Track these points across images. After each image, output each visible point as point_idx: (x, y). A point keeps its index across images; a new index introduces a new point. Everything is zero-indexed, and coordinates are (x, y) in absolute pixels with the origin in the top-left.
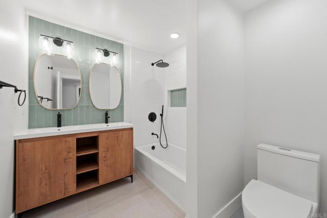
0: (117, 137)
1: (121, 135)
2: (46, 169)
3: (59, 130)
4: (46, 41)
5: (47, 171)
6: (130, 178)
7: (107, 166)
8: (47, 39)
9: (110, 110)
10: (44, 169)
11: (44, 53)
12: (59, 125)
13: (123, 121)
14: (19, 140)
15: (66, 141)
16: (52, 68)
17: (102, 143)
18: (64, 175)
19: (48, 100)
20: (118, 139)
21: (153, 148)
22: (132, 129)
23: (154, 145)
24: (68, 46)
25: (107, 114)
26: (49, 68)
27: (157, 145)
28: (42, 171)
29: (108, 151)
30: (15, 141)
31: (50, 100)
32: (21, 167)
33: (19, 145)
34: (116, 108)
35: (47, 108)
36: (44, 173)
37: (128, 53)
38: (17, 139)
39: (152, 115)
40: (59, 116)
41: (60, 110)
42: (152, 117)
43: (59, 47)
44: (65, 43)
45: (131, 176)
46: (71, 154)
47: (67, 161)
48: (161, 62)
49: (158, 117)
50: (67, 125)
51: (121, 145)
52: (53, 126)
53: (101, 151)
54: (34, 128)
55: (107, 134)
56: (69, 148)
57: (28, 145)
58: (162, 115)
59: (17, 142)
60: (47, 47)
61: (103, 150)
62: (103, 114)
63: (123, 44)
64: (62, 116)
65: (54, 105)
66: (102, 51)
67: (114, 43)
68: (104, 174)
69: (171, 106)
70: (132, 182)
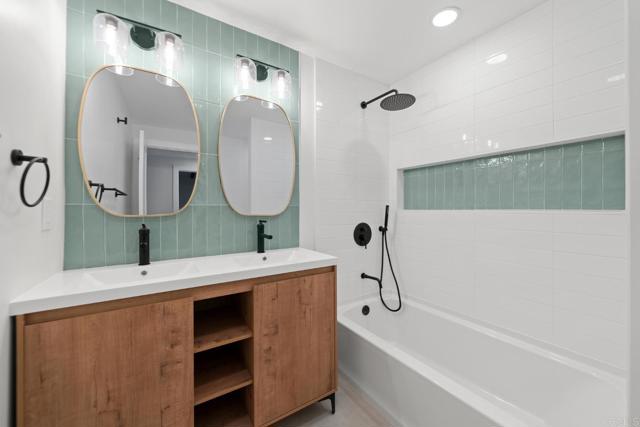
0: (299, 292)
1: (307, 286)
2: (109, 399)
3: (144, 273)
4: (110, 30)
5: (112, 406)
6: (329, 401)
7: (274, 375)
8: (115, 23)
9: (268, 217)
10: (102, 399)
11: (105, 64)
12: (144, 260)
13: (297, 245)
14: (27, 317)
15: (166, 313)
16: (125, 121)
17: (262, 310)
18: (162, 412)
19: (118, 193)
20: (300, 298)
21: (366, 310)
22: (333, 269)
23: (367, 302)
24: (170, 44)
25: (261, 228)
26: (119, 120)
27: (373, 302)
28: (95, 406)
29: (276, 333)
30: (14, 319)
31: (122, 194)
32: (33, 400)
33: (27, 332)
34: (283, 213)
35: (111, 212)
36: (105, 411)
37: (309, 76)
38: (19, 312)
39: (362, 230)
40: (144, 235)
41: (146, 218)
42: (362, 235)
43: (144, 52)
44: (160, 37)
45: (332, 397)
46: (178, 349)
47: (168, 369)
48: (394, 93)
49: (376, 235)
50: (164, 259)
51: (308, 315)
52: (129, 262)
53: (261, 333)
54: (80, 267)
55: (274, 285)
56: (173, 332)
57: (53, 328)
58: (383, 230)
59: (20, 323)
60: (114, 47)
61: (265, 331)
62: (252, 228)
63: (297, 53)
64: (151, 236)
65: (131, 207)
66: (252, 63)
67: (277, 48)
68: (267, 397)
69: (406, 207)
70: (333, 412)
